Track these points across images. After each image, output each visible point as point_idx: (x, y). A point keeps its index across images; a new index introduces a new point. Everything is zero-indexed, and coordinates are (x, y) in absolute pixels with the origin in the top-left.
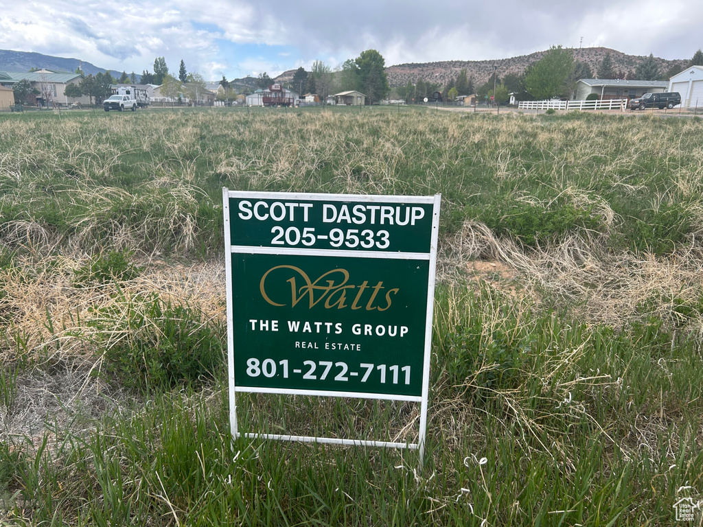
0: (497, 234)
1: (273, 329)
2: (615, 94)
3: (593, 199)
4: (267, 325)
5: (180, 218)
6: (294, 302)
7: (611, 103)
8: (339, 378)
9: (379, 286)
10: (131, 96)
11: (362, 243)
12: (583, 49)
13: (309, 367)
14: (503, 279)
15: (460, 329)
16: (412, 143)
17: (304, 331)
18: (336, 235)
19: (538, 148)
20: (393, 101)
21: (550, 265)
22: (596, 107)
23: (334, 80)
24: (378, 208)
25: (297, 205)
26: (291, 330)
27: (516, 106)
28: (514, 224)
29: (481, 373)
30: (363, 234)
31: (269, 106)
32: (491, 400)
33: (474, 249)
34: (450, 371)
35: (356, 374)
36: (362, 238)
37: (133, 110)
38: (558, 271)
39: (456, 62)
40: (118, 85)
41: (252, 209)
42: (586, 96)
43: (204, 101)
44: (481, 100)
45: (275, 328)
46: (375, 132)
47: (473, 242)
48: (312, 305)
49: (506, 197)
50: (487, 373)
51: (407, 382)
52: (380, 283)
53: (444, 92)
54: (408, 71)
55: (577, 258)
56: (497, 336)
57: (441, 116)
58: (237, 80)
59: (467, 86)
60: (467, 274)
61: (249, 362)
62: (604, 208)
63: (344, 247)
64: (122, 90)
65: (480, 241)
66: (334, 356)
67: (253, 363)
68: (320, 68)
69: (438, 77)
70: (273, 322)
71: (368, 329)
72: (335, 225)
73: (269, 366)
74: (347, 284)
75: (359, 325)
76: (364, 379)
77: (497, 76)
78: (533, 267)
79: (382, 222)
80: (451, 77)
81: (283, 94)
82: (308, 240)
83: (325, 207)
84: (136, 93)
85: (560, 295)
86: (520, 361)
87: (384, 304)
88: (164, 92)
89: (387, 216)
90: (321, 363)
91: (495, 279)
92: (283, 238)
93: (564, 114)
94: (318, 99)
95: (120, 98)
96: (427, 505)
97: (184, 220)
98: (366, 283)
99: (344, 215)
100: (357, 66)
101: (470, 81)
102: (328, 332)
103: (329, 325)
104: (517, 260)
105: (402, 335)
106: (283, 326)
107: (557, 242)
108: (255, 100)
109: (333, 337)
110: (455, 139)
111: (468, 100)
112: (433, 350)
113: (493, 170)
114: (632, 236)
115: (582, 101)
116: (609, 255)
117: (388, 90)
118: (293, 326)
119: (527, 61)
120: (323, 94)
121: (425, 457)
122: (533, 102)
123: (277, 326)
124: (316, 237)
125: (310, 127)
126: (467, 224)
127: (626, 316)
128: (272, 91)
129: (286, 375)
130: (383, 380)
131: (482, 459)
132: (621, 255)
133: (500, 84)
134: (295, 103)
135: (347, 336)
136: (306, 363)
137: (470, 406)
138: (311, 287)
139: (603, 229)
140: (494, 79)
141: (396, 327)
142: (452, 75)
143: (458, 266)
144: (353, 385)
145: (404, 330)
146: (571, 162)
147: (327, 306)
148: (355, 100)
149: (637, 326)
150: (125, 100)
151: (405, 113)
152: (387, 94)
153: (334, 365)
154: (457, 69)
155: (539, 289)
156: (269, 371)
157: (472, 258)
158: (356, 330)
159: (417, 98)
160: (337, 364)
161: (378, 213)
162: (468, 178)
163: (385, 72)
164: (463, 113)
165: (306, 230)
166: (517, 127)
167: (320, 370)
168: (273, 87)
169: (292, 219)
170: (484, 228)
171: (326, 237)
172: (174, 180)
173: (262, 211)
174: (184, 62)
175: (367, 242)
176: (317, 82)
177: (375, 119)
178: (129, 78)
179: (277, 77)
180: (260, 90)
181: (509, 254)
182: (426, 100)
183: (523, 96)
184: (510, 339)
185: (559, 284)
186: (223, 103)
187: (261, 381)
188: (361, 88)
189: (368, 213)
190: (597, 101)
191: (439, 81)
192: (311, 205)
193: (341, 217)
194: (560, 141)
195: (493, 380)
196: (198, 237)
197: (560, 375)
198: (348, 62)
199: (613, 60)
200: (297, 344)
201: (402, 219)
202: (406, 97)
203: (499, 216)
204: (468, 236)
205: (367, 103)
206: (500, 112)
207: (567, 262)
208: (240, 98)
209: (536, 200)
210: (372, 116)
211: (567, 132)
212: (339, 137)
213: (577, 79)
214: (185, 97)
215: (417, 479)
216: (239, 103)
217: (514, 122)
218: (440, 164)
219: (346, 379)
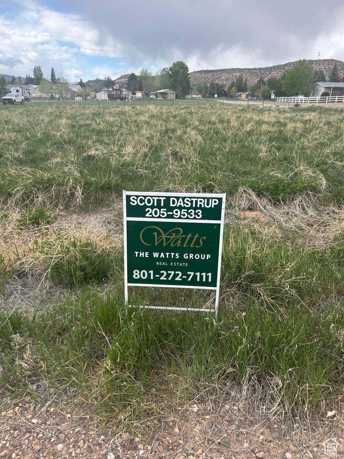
0: (258, 195)
1: (146, 256)
2: (339, 92)
3: (315, 173)
4: (143, 254)
5: (73, 187)
6: (156, 244)
7: (337, 99)
8: (177, 279)
9: (197, 236)
10: (20, 93)
11: (189, 216)
12: (320, 60)
13: (163, 274)
14: (261, 222)
15: (235, 253)
16: (207, 131)
17: (161, 257)
18: (177, 212)
19: (286, 134)
20: (194, 96)
21: (288, 213)
22: (327, 101)
23: (155, 82)
24: (197, 199)
25: (158, 198)
26: (155, 257)
27: (275, 100)
28: (268, 189)
29: (245, 276)
30: (189, 211)
31: (112, 100)
32: (250, 289)
33: (244, 204)
34: (230, 275)
35: (186, 277)
36: (189, 214)
37: (22, 104)
38: (292, 217)
39: (236, 69)
40: (10, 85)
41: (137, 200)
42: (321, 93)
43: (68, 96)
44: (252, 96)
45: (147, 255)
46: (184, 122)
47: (244, 200)
48: (164, 245)
49: (264, 172)
50: (249, 276)
51: (210, 280)
52: (197, 234)
53: (228, 90)
54: (204, 75)
55: (303, 209)
56: (254, 257)
57: (226, 109)
58: (90, 81)
59: (243, 86)
60: (240, 219)
61: (134, 272)
62: (321, 179)
63: (180, 218)
64: (13, 89)
65: (248, 200)
66: (175, 269)
67: (136, 272)
68: (145, 74)
69: (224, 79)
70: (146, 253)
71: (191, 256)
72: (176, 207)
73: (144, 273)
74: (181, 235)
75: (187, 254)
76: (189, 280)
77: (263, 79)
78: (278, 214)
79: (198, 206)
80: (233, 79)
81: (121, 92)
82: (163, 214)
83: (171, 199)
84: (23, 91)
85: (293, 231)
86: (265, 270)
87: (199, 244)
88: (41, 91)
89: (201, 203)
90: (169, 272)
91: (256, 222)
92: (151, 214)
93: (306, 107)
94: (144, 95)
95: (13, 95)
96: (219, 335)
97: (76, 188)
98: (190, 234)
99: (180, 203)
100: (170, 72)
101: (245, 83)
102: (172, 257)
103: (173, 254)
104: (269, 211)
105: (207, 259)
106: (151, 255)
107: (293, 200)
108: (102, 96)
109: (175, 260)
110: (235, 128)
111: (244, 96)
112: (222, 264)
113: (258, 151)
114: (336, 196)
115: (318, 97)
116: (322, 207)
117: (191, 88)
118: (156, 255)
119: (283, 68)
120: (148, 92)
121: (218, 316)
122: (286, 98)
123: (148, 255)
124: (167, 213)
125: (142, 118)
126: (241, 189)
127: (329, 243)
128: (114, 89)
129: (152, 278)
130: (198, 280)
131: (244, 313)
132: (329, 207)
133: (265, 85)
134: (129, 98)
135: (181, 259)
136: (161, 272)
137: (240, 292)
138: (164, 236)
139: (320, 192)
140: (261, 82)
141: (204, 255)
142: (233, 78)
143: (236, 214)
144: (184, 282)
145: (208, 256)
146: (306, 145)
147: (172, 245)
148: (169, 95)
149: (332, 248)
150: (16, 97)
151: (202, 106)
152: (190, 91)
153: (175, 273)
154: (237, 74)
155: (281, 227)
156: (144, 276)
157: (244, 210)
158: (185, 256)
159: (210, 94)
160: (176, 273)
161: (196, 202)
162: (242, 157)
163: (189, 76)
164: (240, 106)
165: (162, 210)
166: (274, 118)
167: (168, 275)
168: (115, 87)
169: (155, 205)
170: (250, 191)
171: (171, 213)
172: (63, 160)
173: (141, 201)
174: (54, 69)
175: (191, 216)
176: (144, 83)
177: (183, 111)
178: (17, 80)
179: (117, 79)
180: (106, 89)
181: (265, 207)
182: (216, 96)
183: (280, 94)
184: (261, 258)
185: (293, 224)
186: (81, 98)
187: (140, 281)
188: (173, 87)
189: (192, 202)
190: (327, 97)
191: (225, 82)
192: (165, 198)
193: (179, 204)
194: (301, 129)
195: (252, 279)
196: (84, 198)
197: (284, 276)
198: (164, 69)
199: (339, 68)
200: (157, 263)
201: (208, 204)
202: (203, 93)
203: (259, 184)
204: (241, 196)
205: (177, 97)
206: (265, 105)
207: (298, 211)
208: (93, 94)
209: (281, 174)
210: (181, 109)
211: (305, 122)
212: (161, 127)
213: (315, 82)
214: (55, 94)
215: (215, 324)
216: (92, 98)
217: (273, 114)
218: (225, 147)
219: (181, 279)
